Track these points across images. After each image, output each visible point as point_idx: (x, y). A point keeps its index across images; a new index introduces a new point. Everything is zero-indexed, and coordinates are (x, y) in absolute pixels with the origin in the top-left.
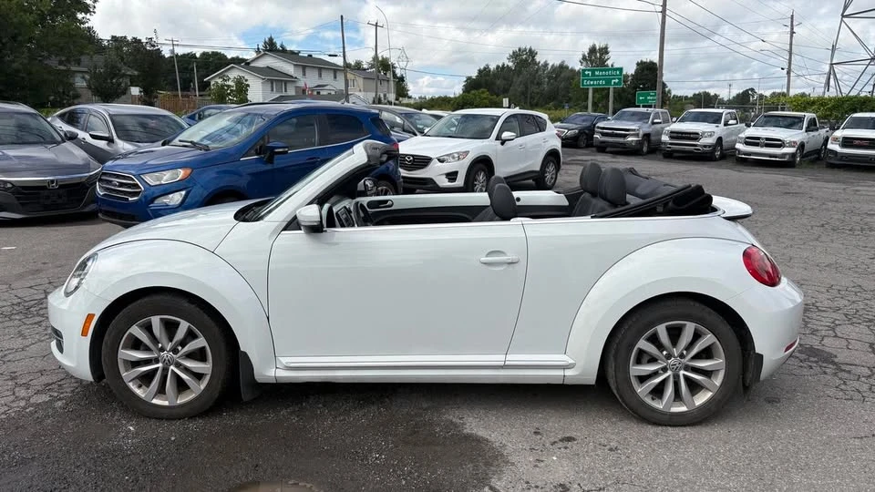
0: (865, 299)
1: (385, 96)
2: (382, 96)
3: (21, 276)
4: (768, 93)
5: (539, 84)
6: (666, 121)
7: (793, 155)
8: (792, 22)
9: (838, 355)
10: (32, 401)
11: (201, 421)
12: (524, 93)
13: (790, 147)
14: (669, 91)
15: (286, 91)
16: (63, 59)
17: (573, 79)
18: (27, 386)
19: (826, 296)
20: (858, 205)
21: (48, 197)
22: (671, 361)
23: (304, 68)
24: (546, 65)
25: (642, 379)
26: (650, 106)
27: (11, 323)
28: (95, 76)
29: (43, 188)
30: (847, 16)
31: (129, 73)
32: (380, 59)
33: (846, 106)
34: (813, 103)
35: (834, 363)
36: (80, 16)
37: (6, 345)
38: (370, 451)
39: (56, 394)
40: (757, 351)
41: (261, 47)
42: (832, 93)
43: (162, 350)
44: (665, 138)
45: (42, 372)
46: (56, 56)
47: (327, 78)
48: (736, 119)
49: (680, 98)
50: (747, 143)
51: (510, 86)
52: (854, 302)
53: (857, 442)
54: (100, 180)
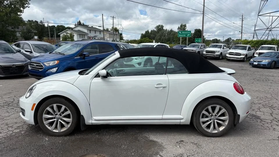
0: (268, 101)
1: (116, 39)
2: (115, 39)
3: (5, 94)
4: (235, 39)
5: (164, 36)
6: (205, 47)
7: (244, 58)
8: (242, 17)
9: (261, 117)
10: (14, 131)
11: (68, 137)
12: (160, 39)
13: (243, 55)
14: (205, 38)
15: (84, 38)
16: (13, 27)
17: (175, 34)
18: (12, 127)
19: (257, 99)
20: (264, 73)
21: (12, 70)
22: (213, 117)
23: (90, 30)
24: (166, 30)
25: (204, 123)
26: (199, 43)
27: (4, 109)
28: (23, 33)
29: (11, 67)
30: (260, 15)
31: (34, 32)
32: (114, 28)
33: (260, 43)
34: (249, 42)
35: (260, 119)
36: (19, 13)
37: (3, 115)
38: (122, 145)
39: (21, 129)
40: (238, 114)
41: (76, 24)
42: (255, 39)
43: (56, 115)
44: (204, 53)
45: (16, 123)
46: (11, 26)
47: (98, 34)
48: (226, 47)
49: (208, 41)
50: (230, 54)
51: (155, 37)
52: (265, 101)
53: (268, 141)
54: (30, 64)
